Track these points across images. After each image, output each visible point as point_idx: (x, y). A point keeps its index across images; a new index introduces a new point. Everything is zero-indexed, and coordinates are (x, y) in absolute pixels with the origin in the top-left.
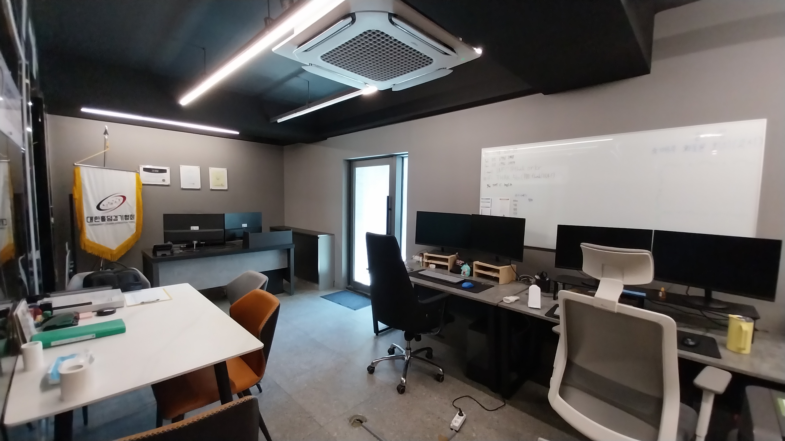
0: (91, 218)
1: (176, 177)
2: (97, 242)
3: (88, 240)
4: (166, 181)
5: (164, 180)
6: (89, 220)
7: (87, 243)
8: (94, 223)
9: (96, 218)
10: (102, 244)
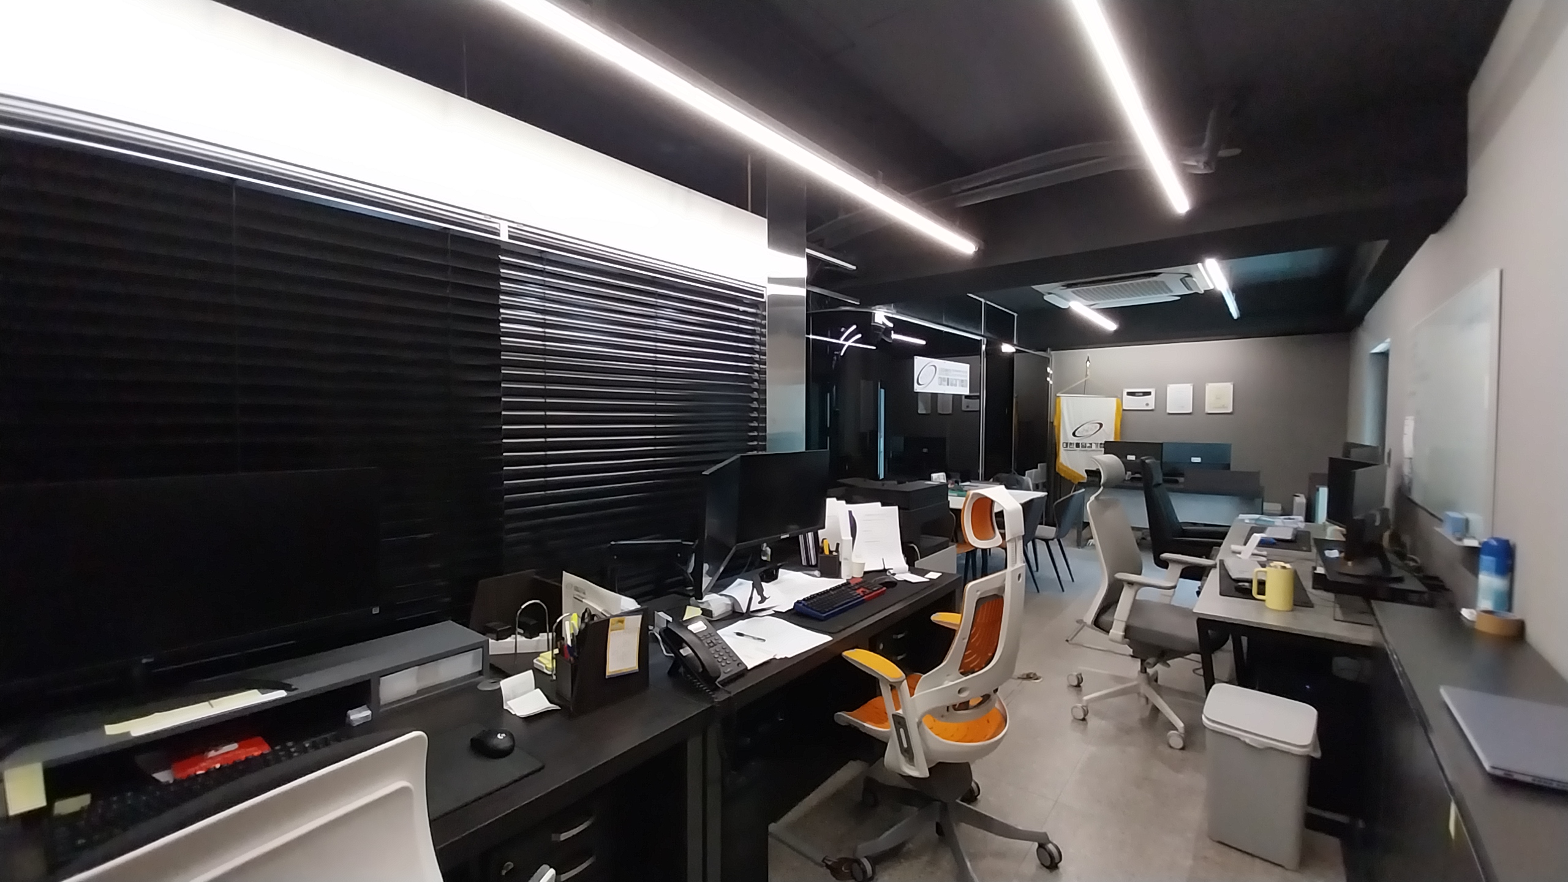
0: (1067, 444)
1: (1161, 399)
2: (1070, 467)
3: (1062, 464)
4: (1150, 405)
5: (1147, 405)
6: (1065, 445)
7: (1061, 467)
8: (1068, 448)
9: (1071, 444)
10: (1075, 470)
